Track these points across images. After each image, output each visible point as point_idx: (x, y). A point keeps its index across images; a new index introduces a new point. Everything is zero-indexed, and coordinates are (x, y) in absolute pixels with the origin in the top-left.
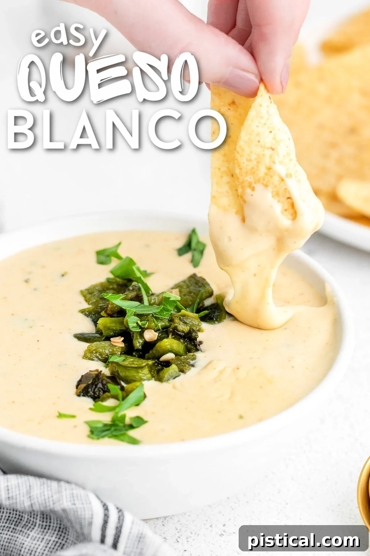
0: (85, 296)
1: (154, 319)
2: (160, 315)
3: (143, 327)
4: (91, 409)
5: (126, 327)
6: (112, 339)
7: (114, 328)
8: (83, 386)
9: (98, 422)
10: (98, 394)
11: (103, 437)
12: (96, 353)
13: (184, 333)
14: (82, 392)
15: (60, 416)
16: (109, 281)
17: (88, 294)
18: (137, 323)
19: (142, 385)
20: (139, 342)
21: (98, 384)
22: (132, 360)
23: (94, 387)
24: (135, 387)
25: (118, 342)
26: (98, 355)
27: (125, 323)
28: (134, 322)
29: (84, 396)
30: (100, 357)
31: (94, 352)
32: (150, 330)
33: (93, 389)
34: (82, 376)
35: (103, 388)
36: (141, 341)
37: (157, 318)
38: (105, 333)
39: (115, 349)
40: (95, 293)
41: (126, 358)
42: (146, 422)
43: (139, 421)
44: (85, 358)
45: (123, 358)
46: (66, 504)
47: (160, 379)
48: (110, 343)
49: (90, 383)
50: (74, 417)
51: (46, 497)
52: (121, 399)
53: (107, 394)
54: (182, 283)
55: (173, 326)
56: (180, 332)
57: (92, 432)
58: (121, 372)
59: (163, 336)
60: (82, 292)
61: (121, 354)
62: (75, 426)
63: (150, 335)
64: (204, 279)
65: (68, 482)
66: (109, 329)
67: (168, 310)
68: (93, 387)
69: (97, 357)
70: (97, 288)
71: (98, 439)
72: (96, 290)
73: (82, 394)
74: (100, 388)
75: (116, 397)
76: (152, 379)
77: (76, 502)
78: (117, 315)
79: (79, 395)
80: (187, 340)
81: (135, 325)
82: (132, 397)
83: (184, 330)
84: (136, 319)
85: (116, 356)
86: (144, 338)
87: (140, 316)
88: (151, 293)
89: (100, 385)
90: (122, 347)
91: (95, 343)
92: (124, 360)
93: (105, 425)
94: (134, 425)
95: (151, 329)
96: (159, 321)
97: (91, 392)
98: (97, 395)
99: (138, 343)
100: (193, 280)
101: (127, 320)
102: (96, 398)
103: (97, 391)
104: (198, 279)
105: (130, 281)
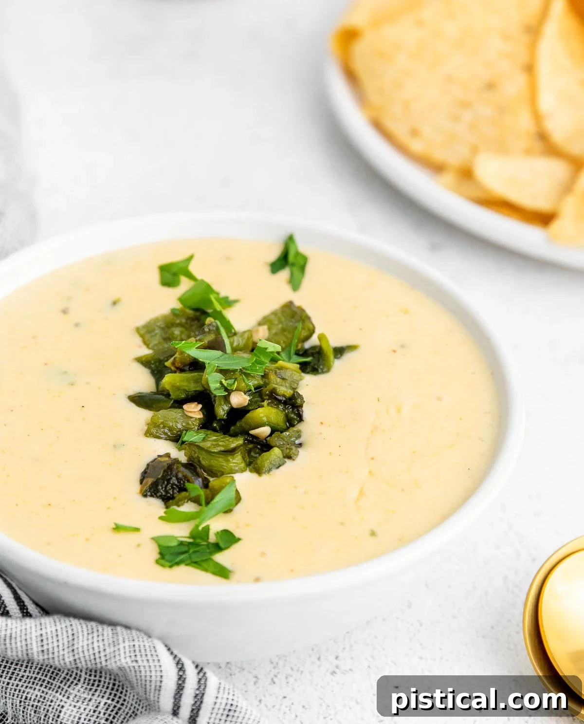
0: (142, 336)
1: (244, 376)
2: (251, 370)
3: (229, 388)
4: (161, 518)
5: (203, 387)
6: (185, 407)
7: (187, 388)
8: (149, 481)
9: (172, 538)
10: (171, 493)
11: (178, 564)
12: (164, 427)
13: (286, 398)
14: (149, 491)
15: (117, 528)
16: (174, 312)
17: (145, 332)
18: (221, 383)
19: (233, 481)
20: (223, 410)
21: (171, 478)
22: (215, 438)
23: (166, 482)
24: (224, 485)
25: (194, 410)
26: (166, 431)
27: (203, 382)
28: (217, 381)
29: (152, 496)
30: (169, 434)
31: (162, 426)
32: (239, 392)
33: (164, 486)
34: (148, 465)
35: (178, 484)
36: (226, 408)
37: (247, 375)
38: (174, 396)
39: (190, 422)
40: (157, 331)
41: (207, 435)
42: (239, 539)
43: (229, 539)
44: (148, 435)
45: (201, 435)
46: (124, 660)
47: (258, 471)
48: (184, 413)
49: (160, 476)
50: (137, 530)
51: (96, 651)
52: (203, 503)
53: (184, 494)
54: (273, 317)
55: (270, 387)
56: (279, 396)
57: (162, 555)
58: (203, 459)
59: (256, 399)
60: (138, 330)
61: (198, 429)
62: (139, 545)
63: (239, 399)
64: (303, 311)
65: (127, 627)
66: (178, 389)
67: (261, 363)
68: (164, 483)
69: (165, 434)
70: (159, 324)
71: (171, 567)
72: (157, 326)
73: (149, 494)
74: (174, 484)
75: (196, 500)
76: (245, 470)
77: (139, 658)
78: (189, 369)
79: (145, 496)
80: (288, 407)
81: (218, 385)
82: (220, 499)
83: (286, 394)
84: (219, 376)
85: (192, 432)
86: (230, 404)
87: (224, 372)
88: (233, 331)
89: (174, 480)
90: (200, 419)
91: (161, 412)
92: (204, 440)
93: (181, 544)
94: (222, 545)
95: (241, 391)
96: (250, 378)
97: (161, 491)
98: (171, 495)
99: (221, 411)
100: (288, 311)
101: (207, 378)
102: (167, 500)
103: (170, 489)
104: (295, 309)
105: (205, 314)
